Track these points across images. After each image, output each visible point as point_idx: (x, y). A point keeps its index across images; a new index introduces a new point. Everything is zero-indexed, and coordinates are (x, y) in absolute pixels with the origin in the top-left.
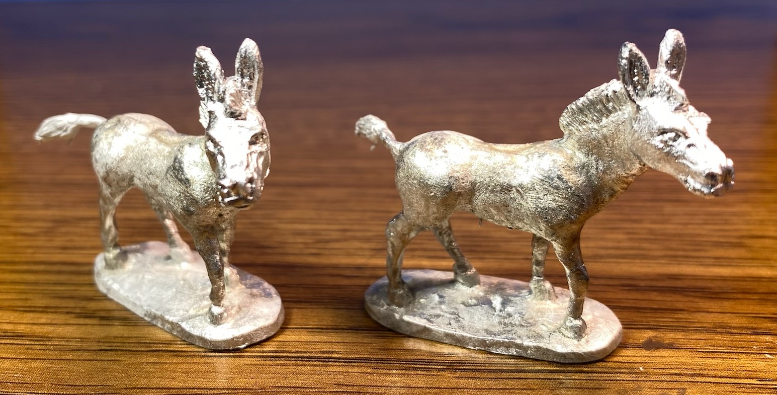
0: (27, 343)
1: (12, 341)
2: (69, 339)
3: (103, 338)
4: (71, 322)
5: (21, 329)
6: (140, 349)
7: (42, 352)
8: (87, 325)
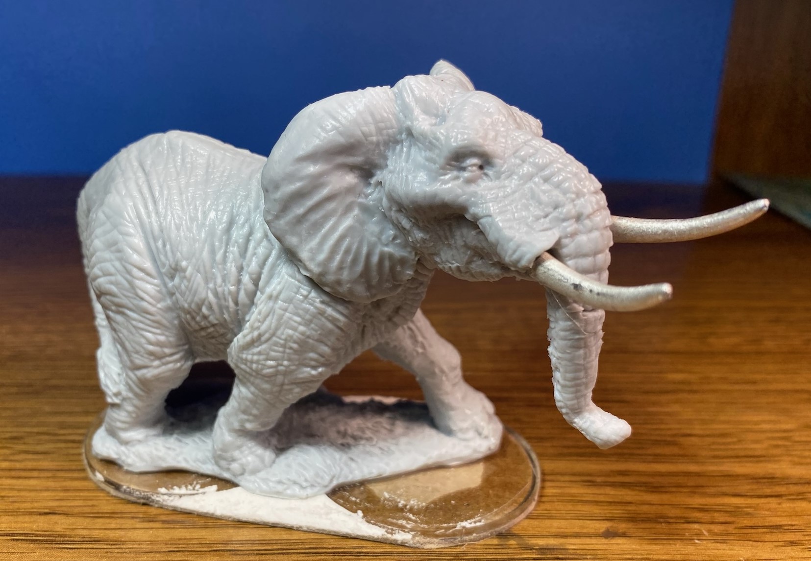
0: (105, 547)
1: (91, 546)
2: (140, 542)
3: (169, 541)
4: (138, 526)
5: (96, 534)
6: (203, 549)
7: (119, 555)
8: (152, 528)
